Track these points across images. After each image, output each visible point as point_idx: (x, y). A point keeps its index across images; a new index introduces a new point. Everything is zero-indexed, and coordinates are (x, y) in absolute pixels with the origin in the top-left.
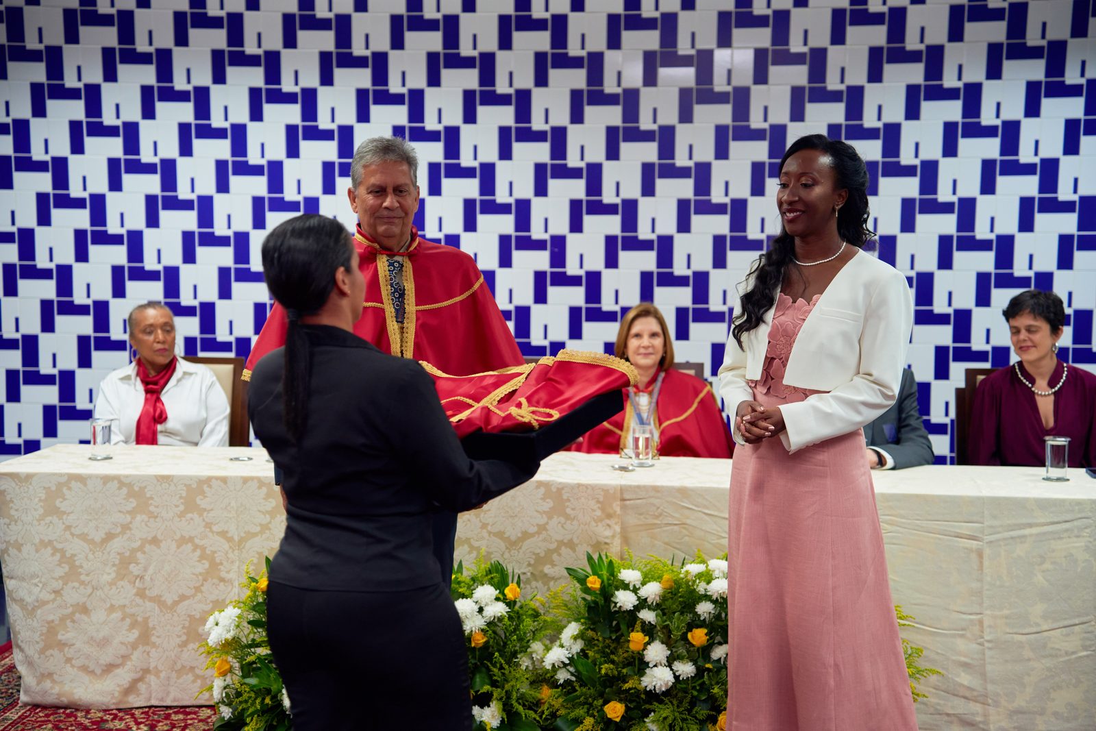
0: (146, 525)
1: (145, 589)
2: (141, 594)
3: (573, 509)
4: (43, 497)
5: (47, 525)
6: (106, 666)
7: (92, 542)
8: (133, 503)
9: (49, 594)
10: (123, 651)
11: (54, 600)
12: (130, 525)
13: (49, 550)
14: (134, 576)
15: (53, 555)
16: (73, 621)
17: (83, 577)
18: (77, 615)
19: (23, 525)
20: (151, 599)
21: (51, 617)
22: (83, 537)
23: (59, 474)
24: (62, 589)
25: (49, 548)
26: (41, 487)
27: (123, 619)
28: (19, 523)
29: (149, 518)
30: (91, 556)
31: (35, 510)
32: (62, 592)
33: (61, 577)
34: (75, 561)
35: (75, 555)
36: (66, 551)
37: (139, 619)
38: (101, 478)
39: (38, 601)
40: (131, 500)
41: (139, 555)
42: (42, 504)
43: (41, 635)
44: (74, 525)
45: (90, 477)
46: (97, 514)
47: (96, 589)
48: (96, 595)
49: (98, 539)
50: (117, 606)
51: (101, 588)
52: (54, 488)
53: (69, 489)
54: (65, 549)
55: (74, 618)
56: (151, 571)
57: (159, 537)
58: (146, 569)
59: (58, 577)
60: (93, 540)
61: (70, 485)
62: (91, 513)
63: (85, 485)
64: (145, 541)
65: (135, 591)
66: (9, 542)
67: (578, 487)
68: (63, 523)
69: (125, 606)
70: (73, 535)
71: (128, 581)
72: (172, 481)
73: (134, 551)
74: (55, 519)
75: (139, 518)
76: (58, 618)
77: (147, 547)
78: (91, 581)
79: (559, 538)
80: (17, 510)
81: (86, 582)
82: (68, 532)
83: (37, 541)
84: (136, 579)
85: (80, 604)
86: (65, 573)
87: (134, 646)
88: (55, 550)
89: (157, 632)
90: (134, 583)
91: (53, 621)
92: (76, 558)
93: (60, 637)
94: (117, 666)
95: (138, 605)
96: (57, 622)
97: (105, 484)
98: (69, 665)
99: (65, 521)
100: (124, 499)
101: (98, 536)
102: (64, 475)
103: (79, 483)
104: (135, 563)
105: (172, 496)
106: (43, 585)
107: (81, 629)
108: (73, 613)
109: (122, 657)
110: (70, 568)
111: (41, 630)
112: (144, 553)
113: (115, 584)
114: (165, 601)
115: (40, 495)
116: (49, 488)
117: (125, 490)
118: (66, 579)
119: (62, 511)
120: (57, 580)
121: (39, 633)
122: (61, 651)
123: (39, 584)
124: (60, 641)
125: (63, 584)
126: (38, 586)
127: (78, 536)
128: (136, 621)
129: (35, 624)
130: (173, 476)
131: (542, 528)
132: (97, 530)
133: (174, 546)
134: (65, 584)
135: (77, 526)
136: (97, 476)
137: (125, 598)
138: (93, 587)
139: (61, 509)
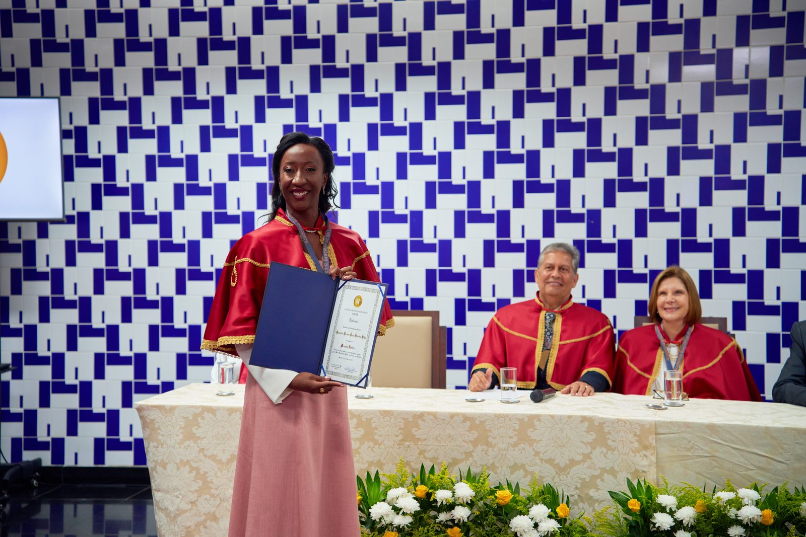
3: (614, 441)
4: (183, 425)
5: (186, 448)
7: (219, 462)
9: (187, 505)
11: (191, 509)
13: (187, 468)
15: (190, 472)
16: (205, 527)
17: (213, 491)
18: (208, 523)
19: (168, 447)
21: (188, 524)
22: (213, 458)
23: (196, 406)
24: (197, 500)
25: (187, 467)
26: (181, 417)
28: (165, 446)
30: (219, 474)
31: (177, 435)
32: (196, 502)
33: (196, 491)
34: (207, 477)
35: (207, 473)
38: (227, 410)
39: (178, 510)
42: (182, 431)
44: (206, 448)
45: (219, 409)
46: (224, 439)
47: (223, 501)
48: (223, 506)
49: (224, 460)
51: (227, 500)
52: (191, 418)
53: (203, 418)
54: (199, 468)
55: (206, 525)
59: (193, 490)
60: (220, 460)
61: (203, 416)
62: (219, 438)
63: (215, 415)
66: (157, 461)
67: (618, 422)
68: (198, 447)
70: (205, 456)
74: (191, 443)
76: (194, 525)
78: (219, 494)
79: (603, 466)
80: (163, 435)
81: (216, 495)
82: (202, 454)
83: (178, 461)
85: (211, 513)
86: (199, 487)
88: (192, 468)
91: (189, 527)
92: (208, 475)
96: (193, 528)
97: (230, 414)
99: (199, 445)
101: (224, 457)
102: (199, 408)
103: (210, 414)
106: (182, 497)
107: (211, 534)
108: (205, 521)
110: (203, 483)
111: (181, 534)
115: (181, 423)
116: (188, 417)
118: (200, 492)
119: (197, 437)
120: (193, 492)
123: (179, 496)
125: (198, 497)
126: (179, 498)
127: (209, 457)
129: (176, 529)
131: (587, 457)
132: (224, 453)
134: (199, 496)
135: (208, 449)
136: (224, 409)
138: (220, 498)
139: (196, 435)
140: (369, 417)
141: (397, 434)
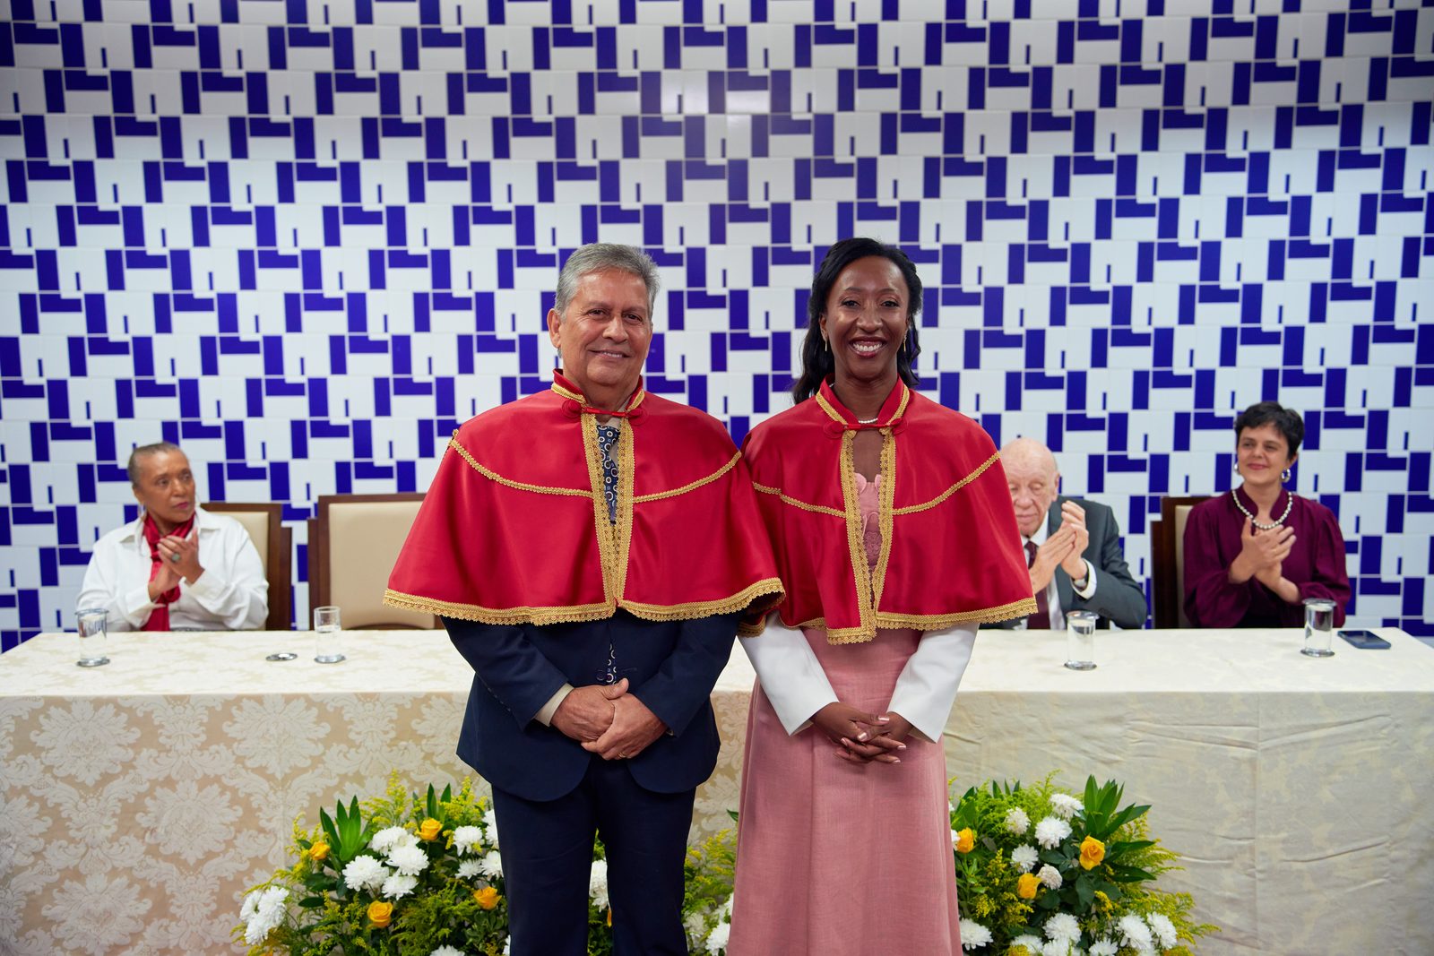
0: (156, 762)
1: (159, 845)
2: (153, 851)
4: (12, 729)
5: (19, 766)
6: (110, 947)
7: (83, 786)
8: (136, 734)
9: (26, 858)
10: (132, 927)
11: (33, 865)
12: (134, 763)
13: (24, 799)
14: (143, 828)
15: (29, 805)
16: (62, 891)
17: (72, 833)
18: (67, 884)
20: (167, 858)
21: (30, 888)
22: (70, 780)
23: (33, 697)
24: (45, 849)
25: (24, 797)
26: (8, 716)
27: (130, 886)
29: (160, 752)
30: (81, 804)
31: (2, 746)
32: (44, 853)
33: (41, 835)
34: (60, 812)
35: (60, 805)
36: (47, 799)
37: (153, 885)
38: (91, 702)
39: (11, 868)
40: (133, 729)
41: (148, 801)
42: (11, 738)
43: (17, 912)
44: (56, 766)
45: (75, 700)
46: (87, 749)
47: (92, 847)
48: (92, 856)
49: (90, 782)
50: (121, 868)
51: (98, 846)
52: (26, 717)
53: (48, 717)
54: (45, 797)
55: (63, 887)
56: (164, 821)
57: (174, 776)
58: (157, 819)
59: (38, 834)
60: (83, 783)
61: (49, 712)
62: (79, 749)
63: (69, 711)
64: (154, 783)
65: (144, 848)
68: (42, 763)
69: (131, 868)
70: (55, 777)
71: (135, 836)
72: (188, 702)
73: (140, 796)
74: (30, 758)
75: (145, 753)
76: (41, 888)
77: (159, 791)
78: (85, 837)
81: (78, 839)
82: (49, 775)
83: (6, 788)
84: (146, 832)
85: (71, 868)
86: (48, 829)
87: (147, 920)
88: (32, 800)
89: (178, 900)
90: (144, 838)
91: (33, 892)
92: (61, 808)
93: (44, 912)
94: (125, 947)
95: (148, 866)
96: (39, 893)
97: (96, 709)
98: (59, 948)
99: (44, 761)
100: (124, 728)
101: (90, 778)
102: (40, 699)
103: (60, 709)
104: (144, 812)
105: (189, 723)
106: (18, 846)
107: (73, 900)
108: (61, 881)
109: (131, 934)
110: (54, 822)
111: (19, 906)
112: (155, 798)
113: (117, 840)
114: (186, 860)
115: (8, 726)
116: (20, 716)
117: (124, 717)
118: (49, 836)
119: (39, 747)
120: (36, 838)
121: (15, 908)
122: (47, 930)
123: (11, 845)
124: (46, 917)
125: (46, 844)
126: (11, 847)
127: (65, 779)
128: (148, 887)
129: (9, 897)
130: (190, 696)
132: (89, 771)
133: (194, 788)
134: (49, 842)
136: (85, 699)
137: (132, 858)
138: (87, 845)
139: (37, 745)
140: (339, 705)
141: (387, 729)
